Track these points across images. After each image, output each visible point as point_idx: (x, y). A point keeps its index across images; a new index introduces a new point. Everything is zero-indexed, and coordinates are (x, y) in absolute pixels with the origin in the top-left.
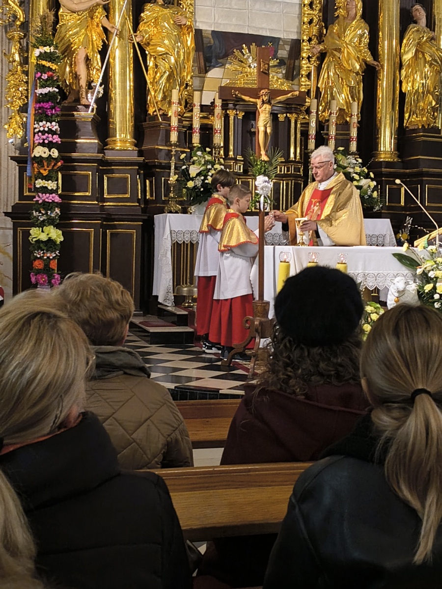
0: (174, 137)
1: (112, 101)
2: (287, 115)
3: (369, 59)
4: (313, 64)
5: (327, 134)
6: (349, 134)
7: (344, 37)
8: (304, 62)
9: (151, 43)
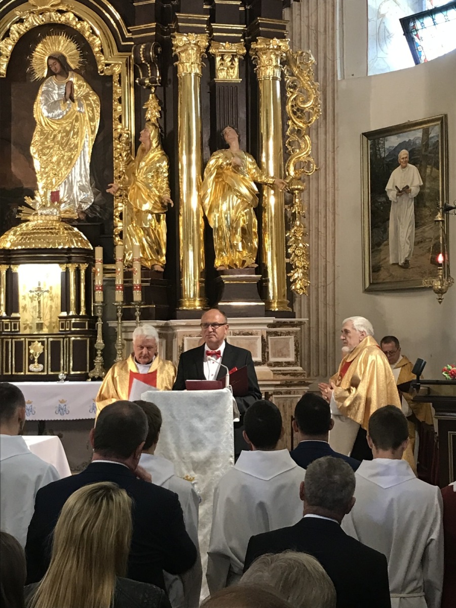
2: (66, 266)
7: (138, 173)
8: (117, 201)
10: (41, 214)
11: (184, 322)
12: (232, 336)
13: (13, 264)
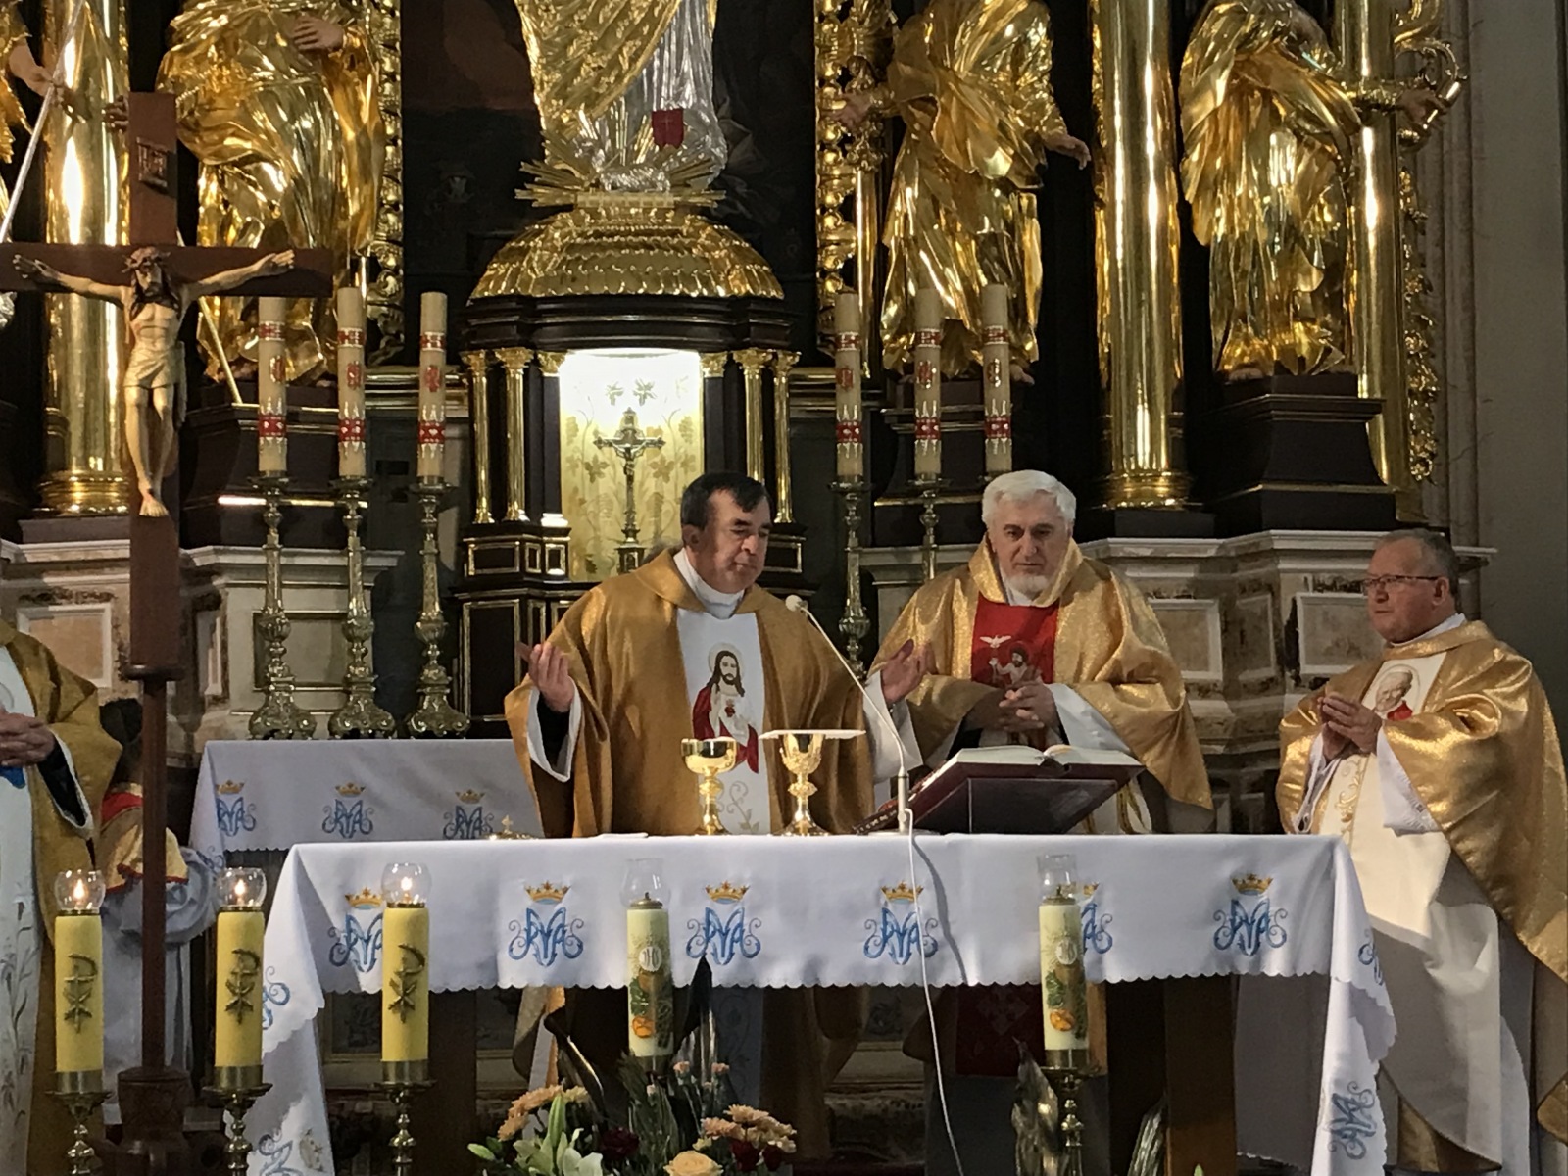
0: (272, 457)
1: (52, 340)
2: (730, 357)
3: (1055, 129)
4: (859, 162)
5: (912, 418)
6: (980, 416)
7: (952, 52)
8: (830, 157)
9: (204, 124)
10: (614, 187)
11: (1148, 547)
12: (1312, 594)
13: (546, 348)
